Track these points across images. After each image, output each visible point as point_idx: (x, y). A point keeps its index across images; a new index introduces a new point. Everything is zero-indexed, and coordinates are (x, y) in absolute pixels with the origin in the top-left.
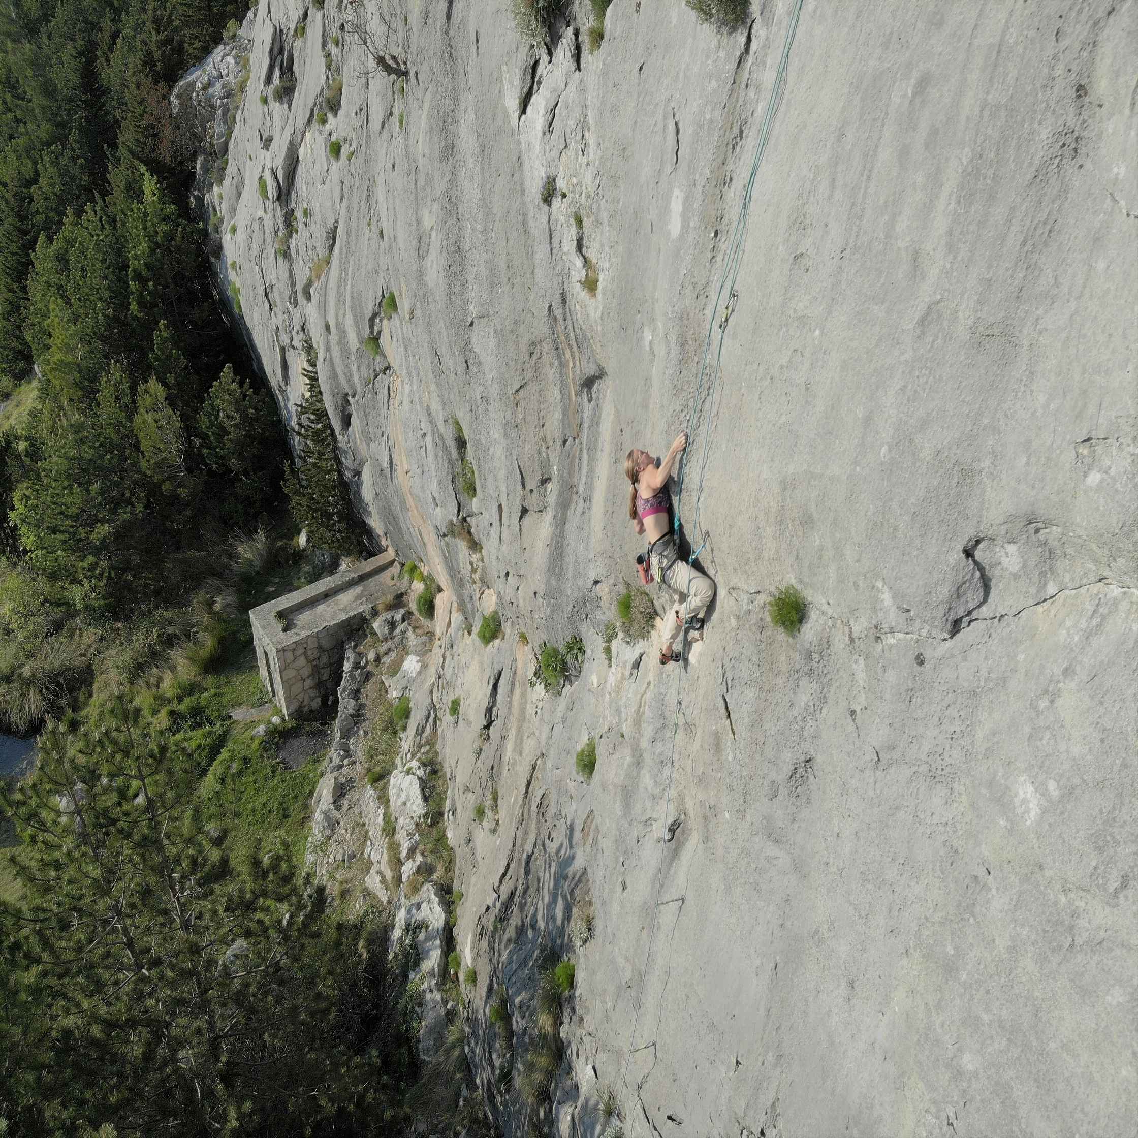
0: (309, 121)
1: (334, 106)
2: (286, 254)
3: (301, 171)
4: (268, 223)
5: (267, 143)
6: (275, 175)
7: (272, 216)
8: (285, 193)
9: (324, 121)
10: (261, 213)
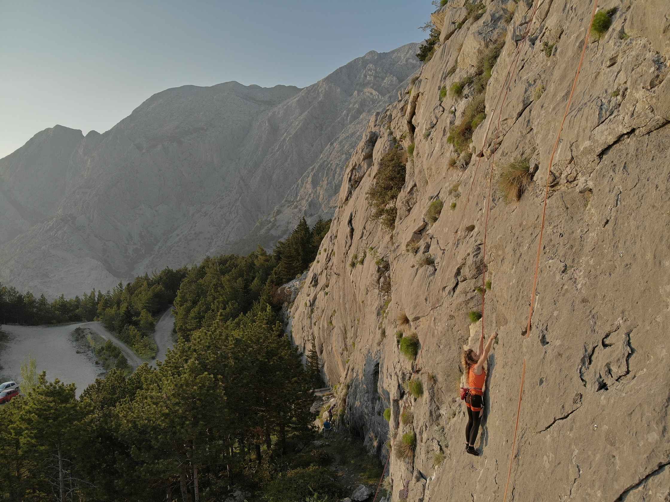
0: (321, 290)
1: (327, 286)
2: (310, 317)
3: (317, 300)
4: (306, 312)
5: (309, 295)
6: (310, 301)
7: (307, 310)
8: (312, 304)
9: (324, 290)
10: (304, 310)
